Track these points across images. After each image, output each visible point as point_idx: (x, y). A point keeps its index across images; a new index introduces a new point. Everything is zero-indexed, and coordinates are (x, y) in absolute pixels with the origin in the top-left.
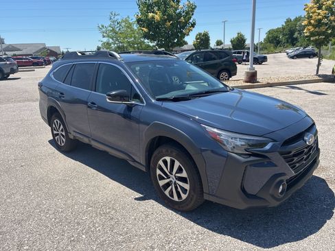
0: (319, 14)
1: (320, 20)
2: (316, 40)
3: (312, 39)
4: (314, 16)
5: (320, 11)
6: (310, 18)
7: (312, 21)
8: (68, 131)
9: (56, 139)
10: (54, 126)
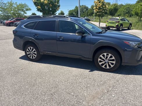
0: (100, 5)
1: (100, 7)
2: (99, 14)
3: (97, 14)
4: (98, 6)
5: (100, 4)
6: (96, 6)
7: (97, 8)
8: (40, 51)
9: (29, 56)
10: (27, 50)
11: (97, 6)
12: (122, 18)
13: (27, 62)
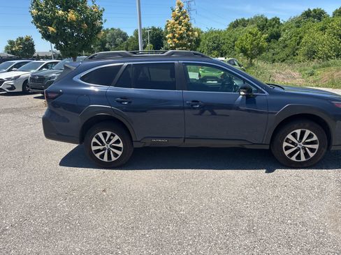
0: (181, 29)
1: (182, 34)
3: (177, 49)
4: (177, 31)
7: (177, 35)
8: (133, 140)
9: (98, 155)
10: (94, 140)
11: (175, 31)
12: (230, 59)
13: (95, 170)
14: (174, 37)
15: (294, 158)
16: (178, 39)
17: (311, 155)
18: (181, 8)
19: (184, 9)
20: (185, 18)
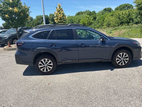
0: (60, 16)
7: (59, 18)
8: (57, 62)
9: (42, 70)
10: (40, 63)
13: (41, 76)
14: (58, 19)
15: (120, 64)
16: (60, 20)
17: (126, 62)
18: (60, 7)
19: (61, 7)
20: (62, 11)
